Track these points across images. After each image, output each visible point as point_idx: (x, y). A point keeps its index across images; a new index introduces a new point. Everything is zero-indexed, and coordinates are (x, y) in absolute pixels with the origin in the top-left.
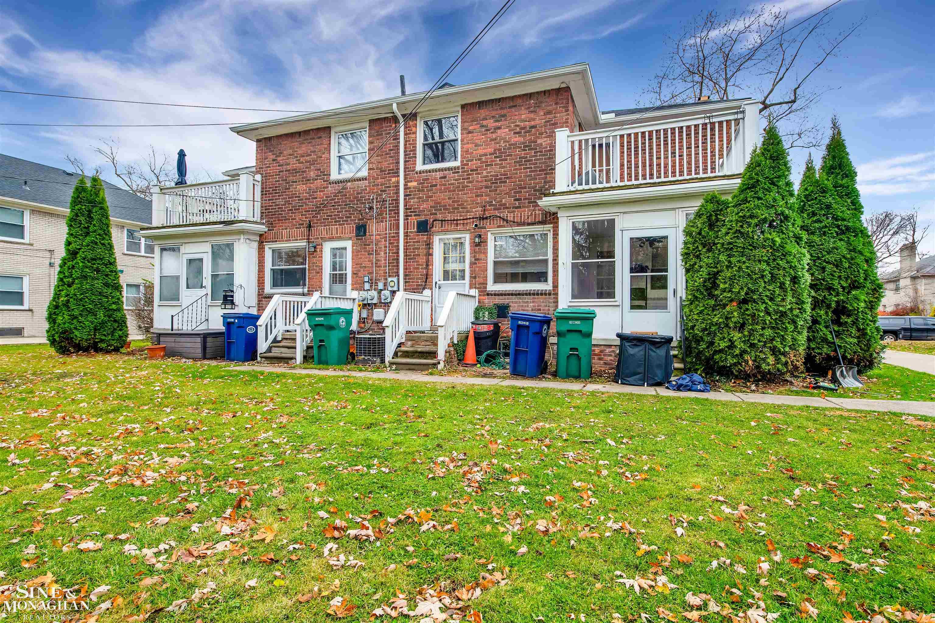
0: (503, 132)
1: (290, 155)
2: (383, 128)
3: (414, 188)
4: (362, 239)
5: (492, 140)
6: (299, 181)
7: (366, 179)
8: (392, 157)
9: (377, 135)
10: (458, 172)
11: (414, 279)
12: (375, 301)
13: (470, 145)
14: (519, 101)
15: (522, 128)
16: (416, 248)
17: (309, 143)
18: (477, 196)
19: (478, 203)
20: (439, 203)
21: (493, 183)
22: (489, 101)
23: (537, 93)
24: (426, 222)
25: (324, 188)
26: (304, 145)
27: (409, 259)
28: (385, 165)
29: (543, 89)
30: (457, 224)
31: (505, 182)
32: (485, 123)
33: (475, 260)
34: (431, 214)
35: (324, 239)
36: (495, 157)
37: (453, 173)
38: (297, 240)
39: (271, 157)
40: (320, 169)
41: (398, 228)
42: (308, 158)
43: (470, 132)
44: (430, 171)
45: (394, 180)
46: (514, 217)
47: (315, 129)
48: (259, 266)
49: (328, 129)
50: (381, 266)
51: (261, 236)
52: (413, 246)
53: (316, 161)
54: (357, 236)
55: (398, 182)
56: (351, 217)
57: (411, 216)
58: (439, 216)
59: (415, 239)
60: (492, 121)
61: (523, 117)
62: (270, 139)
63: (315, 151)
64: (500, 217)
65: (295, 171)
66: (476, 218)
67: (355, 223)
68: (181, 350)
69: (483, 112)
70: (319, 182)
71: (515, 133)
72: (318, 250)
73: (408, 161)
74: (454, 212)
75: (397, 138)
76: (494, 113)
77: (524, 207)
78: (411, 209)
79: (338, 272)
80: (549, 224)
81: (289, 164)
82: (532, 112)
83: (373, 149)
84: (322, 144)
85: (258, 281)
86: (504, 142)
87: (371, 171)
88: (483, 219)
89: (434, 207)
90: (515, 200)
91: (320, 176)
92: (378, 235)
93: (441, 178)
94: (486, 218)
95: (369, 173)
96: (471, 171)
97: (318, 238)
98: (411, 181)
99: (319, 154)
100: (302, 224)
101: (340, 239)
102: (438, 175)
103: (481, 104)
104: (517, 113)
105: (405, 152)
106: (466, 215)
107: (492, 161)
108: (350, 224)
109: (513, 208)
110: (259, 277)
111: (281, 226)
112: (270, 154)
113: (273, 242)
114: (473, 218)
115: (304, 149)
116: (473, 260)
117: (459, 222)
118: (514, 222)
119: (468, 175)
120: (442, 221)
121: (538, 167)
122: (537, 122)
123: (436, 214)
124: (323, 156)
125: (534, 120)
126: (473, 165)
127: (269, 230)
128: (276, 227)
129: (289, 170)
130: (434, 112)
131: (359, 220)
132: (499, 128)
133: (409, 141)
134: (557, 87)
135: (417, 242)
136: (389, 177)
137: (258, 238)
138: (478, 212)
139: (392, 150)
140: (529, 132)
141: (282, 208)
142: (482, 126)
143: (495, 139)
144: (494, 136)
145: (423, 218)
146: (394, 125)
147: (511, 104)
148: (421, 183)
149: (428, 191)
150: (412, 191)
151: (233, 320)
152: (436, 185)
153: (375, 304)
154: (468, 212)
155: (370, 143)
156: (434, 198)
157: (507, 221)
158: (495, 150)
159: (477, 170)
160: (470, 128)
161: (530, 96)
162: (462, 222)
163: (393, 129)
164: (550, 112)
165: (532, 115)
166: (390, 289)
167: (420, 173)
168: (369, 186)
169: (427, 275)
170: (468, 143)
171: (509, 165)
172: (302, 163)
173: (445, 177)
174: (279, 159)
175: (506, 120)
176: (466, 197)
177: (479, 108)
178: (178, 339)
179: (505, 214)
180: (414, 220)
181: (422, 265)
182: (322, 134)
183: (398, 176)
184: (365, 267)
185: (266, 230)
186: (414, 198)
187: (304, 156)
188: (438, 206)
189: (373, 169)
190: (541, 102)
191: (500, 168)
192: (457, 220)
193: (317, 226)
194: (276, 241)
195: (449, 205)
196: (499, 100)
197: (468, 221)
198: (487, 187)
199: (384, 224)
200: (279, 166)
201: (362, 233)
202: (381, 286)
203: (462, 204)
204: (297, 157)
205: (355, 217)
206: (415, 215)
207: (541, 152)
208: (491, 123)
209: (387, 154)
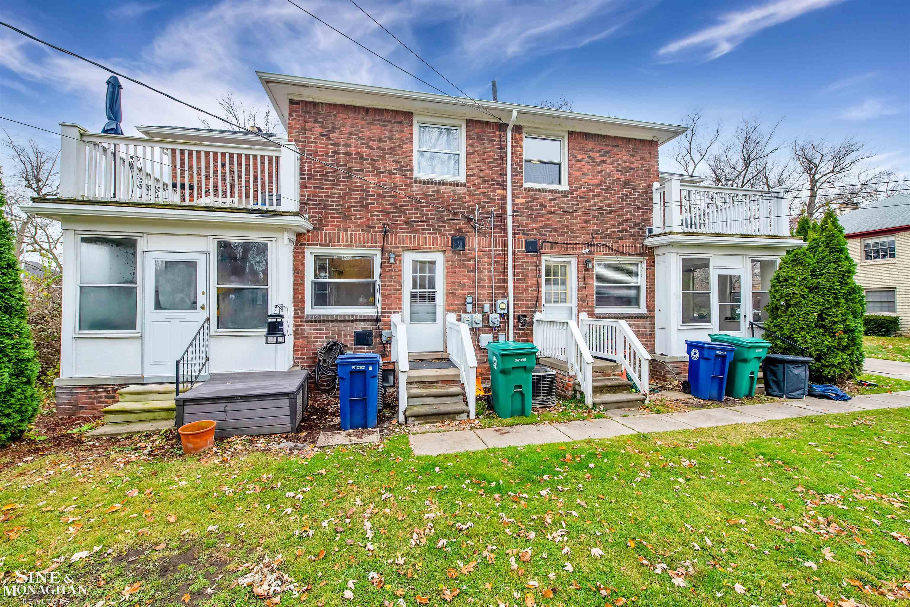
0: (607, 168)
1: (351, 134)
2: (484, 132)
3: (522, 205)
4: (459, 253)
5: (598, 172)
6: (367, 171)
7: (465, 186)
8: (496, 167)
9: (477, 139)
10: (568, 197)
11: (523, 301)
12: (481, 326)
13: (578, 173)
14: (620, 143)
15: (625, 168)
16: (525, 269)
17: (383, 125)
18: (585, 223)
19: (586, 230)
20: (550, 225)
21: (600, 213)
22: (595, 135)
23: (635, 139)
24: (535, 243)
25: (406, 186)
26: (373, 127)
27: (517, 279)
28: (488, 174)
29: (639, 138)
30: (567, 248)
31: (610, 214)
32: (591, 154)
33: (585, 284)
34: (540, 235)
35: (405, 249)
36: (601, 189)
37: (563, 197)
38: (364, 246)
39: (318, 129)
40: (399, 162)
41: (505, 244)
42: (381, 144)
43: (578, 160)
44: (539, 191)
45: (498, 192)
46: (618, 247)
47: (391, 111)
48: (295, 277)
49: (409, 115)
50: (485, 286)
51: (299, 235)
52: (521, 265)
53: (394, 150)
54: (454, 249)
55: (505, 196)
56: (445, 226)
57: (519, 234)
58: (549, 238)
59: (523, 258)
60: (598, 154)
61: (624, 157)
62: (315, 104)
63: (392, 138)
64: (606, 246)
65: (362, 158)
66: (585, 244)
67: (450, 234)
68: (239, 423)
69: (590, 144)
70: (398, 178)
71: (618, 171)
72: (398, 262)
73: (516, 175)
74: (563, 236)
75: (502, 147)
76: (599, 147)
77: (626, 239)
78: (518, 226)
79: (427, 290)
80: (646, 256)
81: (350, 146)
82: (632, 155)
83: (473, 154)
84: (402, 131)
85: (294, 297)
86: (609, 176)
87: (472, 178)
88: (591, 245)
89: (544, 228)
90: (618, 231)
91: (401, 170)
92: (479, 250)
93: (550, 199)
94: (594, 245)
95: (468, 179)
96: (580, 198)
97: (398, 247)
98: (519, 198)
99: (398, 143)
100: (373, 227)
101: (429, 250)
102: (548, 196)
103: (587, 136)
104: (619, 153)
105: (512, 165)
106: (576, 240)
107: (599, 192)
108: (443, 234)
109: (617, 238)
110: (295, 293)
111: (336, 226)
112: (317, 125)
113: (321, 245)
114: (582, 244)
115: (373, 131)
116: (582, 284)
117: (569, 246)
118: (618, 251)
119: (577, 201)
120: (552, 243)
121: (637, 205)
122: (634, 165)
123: (545, 235)
124: (405, 146)
125: (633, 162)
126: (582, 192)
127: (314, 229)
128: (328, 225)
129: (351, 154)
130: (539, 130)
131: (456, 231)
132: (605, 163)
133: (516, 154)
134: (651, 139)
135: (526, 262)
136: (493, 188)
137: (295, 238)
138: (587, 238)
139: (496, 159)
140: (629, 172)
141: (339, 202)
142: (589, 157)
143: (601, 172)
144: (600, 169)
145: (531, 238)
146: (498, 133)
147: (614, 143)
148: (530, 201)
149: (537, 210)
150: (520, 208)
151: (362, 368)
152: (545, 206)
153: (479, 328)
154: (577, 237)
155: (469, 145)
156: (544, 219)
157: (612, 249)
158: (601, 182)
159: (585, 198)
160: (579, 156)
161: (629, 140)
162: (571, 246)
163: (496, 137)
164: (643, 159)
165: (631, 158)
166: (499, 311)
167: (529, 190)
168: (469, 194)
169: (537, 297)
170: (577, 170)
171: (612, 200)
172: (371, 148)
173: (555, 199)
174: (331, 135)
175: (609, 157)
176: (576, 222)
177: (586, 138)
178: (231, 406)
179: (610, 243)
180: (522, 239)
181: (532, 287)
182: (401, 119)
183: (506, 189)
184: (465, 286)
185: (311, 227)
186: (521, 216)
187: (374, 141)
188: (546, 227)
189: (473, 176)
190: (639, 149)
191: (606, 200)
192: (567, 244)
193: (396, 232)
194: (328, 245)
195: (559, 228)
196: (604, 137)
197: (577, 246)
198: (594, 216)
199: (488, 239)
200: (332, 144)
201: (460, 247)
202: (487, 308)
203: (572, 229)
204: (363, 139)
205: (451, 227)
206: (523, 234)
207: (639, 192)
208: (597, 157)
209: (490, 162)
